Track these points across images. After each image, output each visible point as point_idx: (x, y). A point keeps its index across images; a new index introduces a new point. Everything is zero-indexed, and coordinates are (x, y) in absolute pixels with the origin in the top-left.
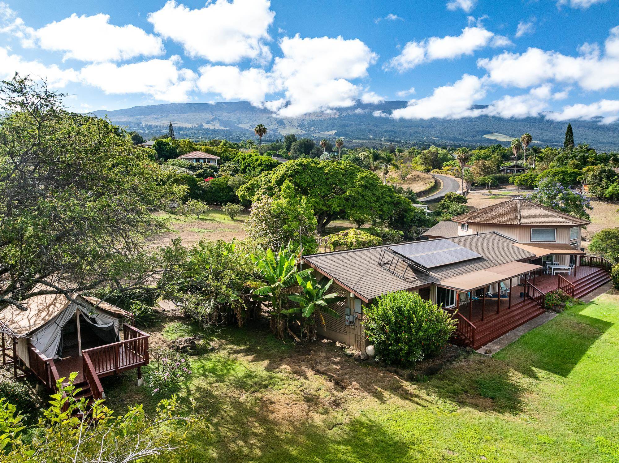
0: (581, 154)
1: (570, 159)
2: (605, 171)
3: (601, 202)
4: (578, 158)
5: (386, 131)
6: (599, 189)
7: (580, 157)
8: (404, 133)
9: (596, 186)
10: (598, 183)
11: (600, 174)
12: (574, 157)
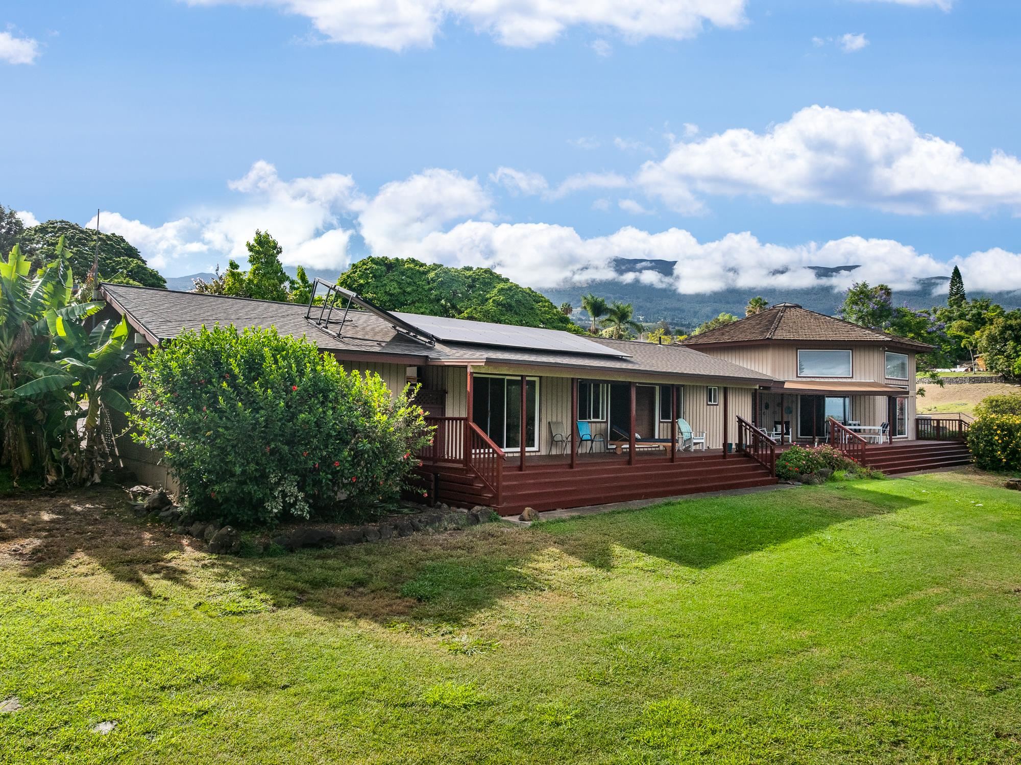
0: (974, 311)
1: (954, 320)
2: (1011, 327)
3: (1008, 385)
4: (968, 317)
5: (666, 309)
6: (1001, 359)
7: (973, 315)
8: (695, 313)
9: (996, 355)
10: (999, 351)
11: (1002, 332)
12: (962, 316)
